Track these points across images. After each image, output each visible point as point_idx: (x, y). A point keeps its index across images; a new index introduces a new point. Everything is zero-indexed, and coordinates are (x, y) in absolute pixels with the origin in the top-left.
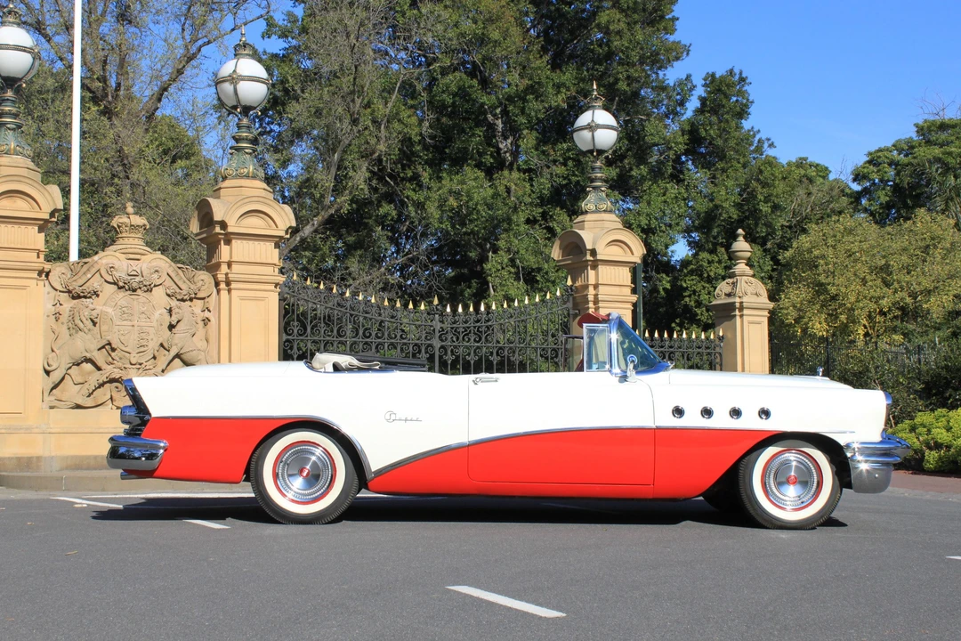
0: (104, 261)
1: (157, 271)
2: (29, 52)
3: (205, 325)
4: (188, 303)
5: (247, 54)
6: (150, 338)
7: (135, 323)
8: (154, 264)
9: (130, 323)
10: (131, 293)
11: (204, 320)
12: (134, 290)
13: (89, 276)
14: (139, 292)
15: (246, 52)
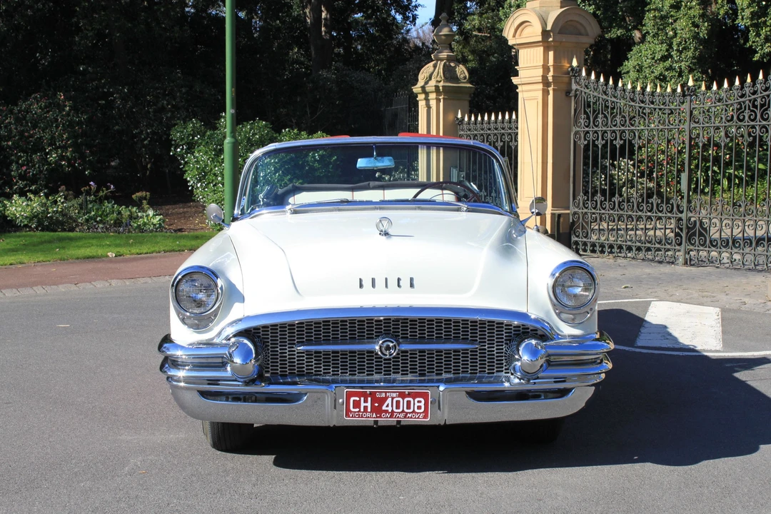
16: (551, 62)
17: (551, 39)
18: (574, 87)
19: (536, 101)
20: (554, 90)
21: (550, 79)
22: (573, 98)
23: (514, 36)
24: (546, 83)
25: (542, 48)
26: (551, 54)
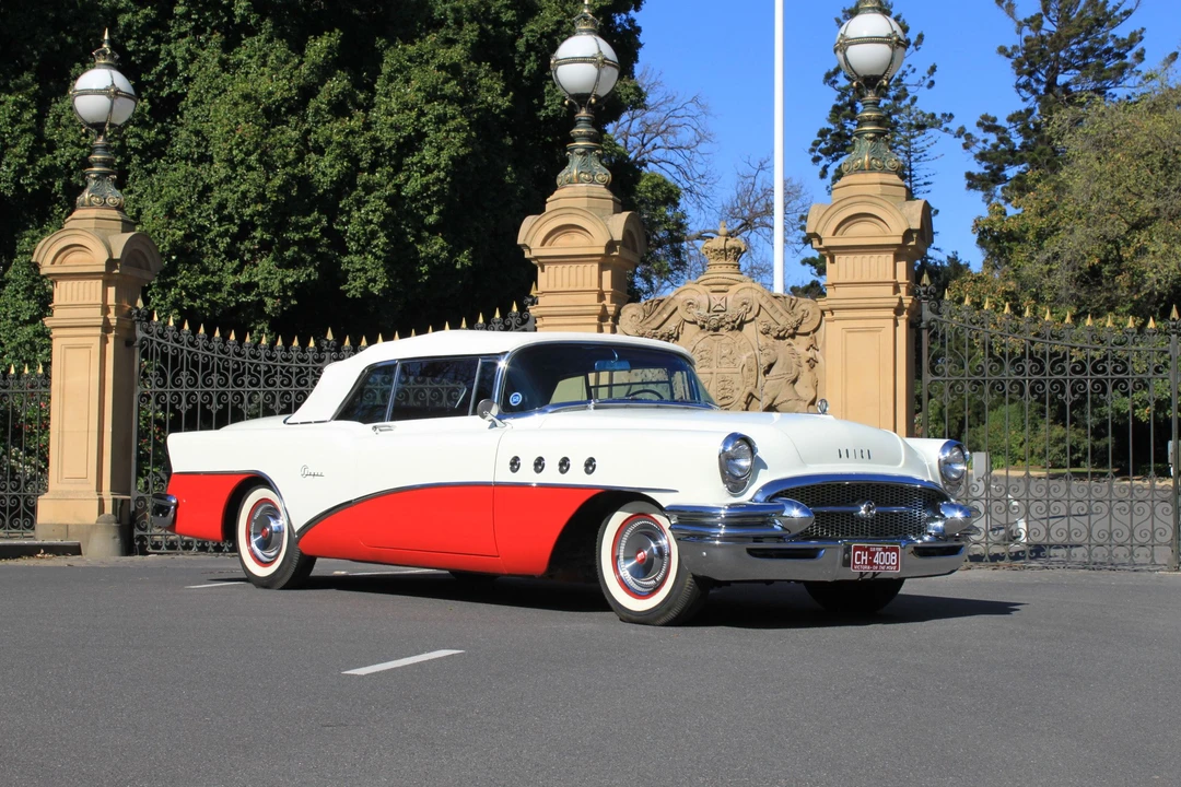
0: (682, 297)
1: (745, 304)
2: (591, 62)
3: (812, 367)
4: (789, 340)
5: (869, 8)
6: (734, 387)
7: (714, 369)
8: (742, 295)
9: (708, 370)
10: (711, 332)
11: (808, 362)
12: (716, 329)
13: (665, 316)
14: (722, 331)
15: (868, 6)
16: (111, 299)
17: (117, 271)
18: (140, 334)
19: (88, 350)
20: (116, 338)
21: (113, 322)
22: (137, 349)
23: (53, 263)
24: (106, 328)
25: (101, 281)
26: (112, 291)
